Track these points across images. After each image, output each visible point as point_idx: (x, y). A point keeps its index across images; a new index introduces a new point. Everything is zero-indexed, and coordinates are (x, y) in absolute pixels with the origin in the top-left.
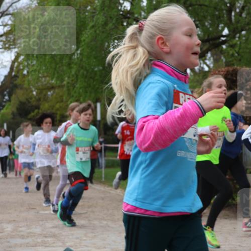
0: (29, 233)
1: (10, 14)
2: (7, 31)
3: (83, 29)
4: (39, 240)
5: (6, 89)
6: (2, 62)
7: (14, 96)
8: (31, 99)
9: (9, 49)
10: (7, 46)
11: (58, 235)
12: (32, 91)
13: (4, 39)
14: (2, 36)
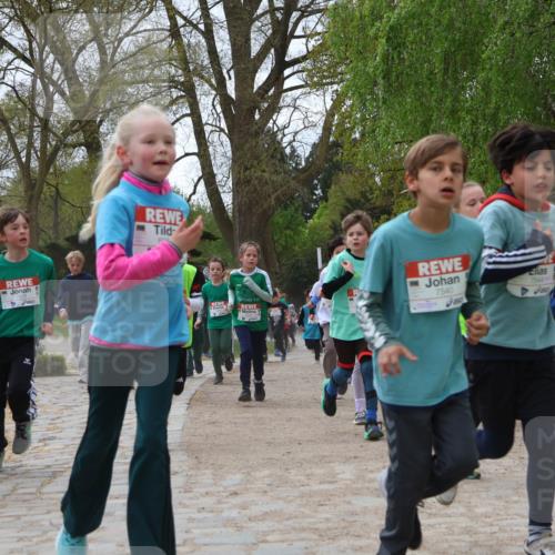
2: (314, 47)
6: (306, 117)
7: (333, 189)
8: (371, 191)
9: (319, 85)
10: (316, 79)
12: (373, 176)
13: (310, 67)
14: (304, 58)
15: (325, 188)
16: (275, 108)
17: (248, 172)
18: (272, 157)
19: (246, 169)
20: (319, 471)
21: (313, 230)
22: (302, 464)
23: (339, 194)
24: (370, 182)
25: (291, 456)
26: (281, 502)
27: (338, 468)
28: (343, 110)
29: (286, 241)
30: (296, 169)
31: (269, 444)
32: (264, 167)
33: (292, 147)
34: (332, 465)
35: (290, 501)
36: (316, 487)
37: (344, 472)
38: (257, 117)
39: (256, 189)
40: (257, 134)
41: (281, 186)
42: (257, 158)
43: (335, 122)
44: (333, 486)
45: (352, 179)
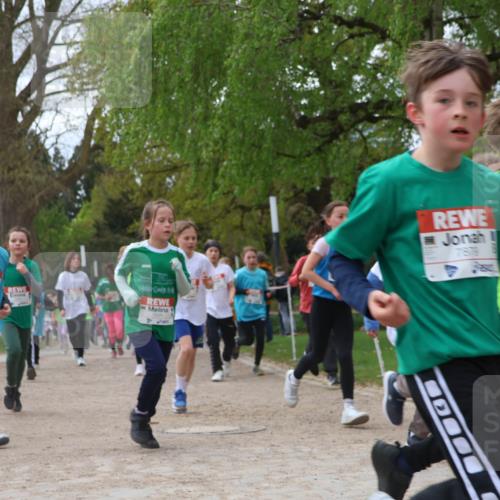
0: (148, 476)
3: (227, 43)
4: (171, 491)
5: (80, 175)
6: (68, 120)
7: (96, 189)
8: (132, 192)
11: (210, 479)
12: (133, 177)
15: (88, 189)
16: (36, 111)
17: (11, 173)
18: (36, 158)
19: (10, 169)
20: (78, 465)
21: (77, 229)
22: (62, 458)
23: (101, 194)
24: (130, 183)
25: (51, 450)
27: (97, 460)
28: (103, 115)
29: (50, 240)
30: (60, 170)
31: (30, 439)
32: (27, 168)
33: (56, 149)
34: (91, 458)
35: (49, 496)
36: (75, 481)
37: (102, 465)
38: (20, 119)
39: (20, 190)
40: (20, 136)
41: (45, 186)
42: (20, 158)
43: (96, 126)
44: (92, 479)
45: (113, 180)
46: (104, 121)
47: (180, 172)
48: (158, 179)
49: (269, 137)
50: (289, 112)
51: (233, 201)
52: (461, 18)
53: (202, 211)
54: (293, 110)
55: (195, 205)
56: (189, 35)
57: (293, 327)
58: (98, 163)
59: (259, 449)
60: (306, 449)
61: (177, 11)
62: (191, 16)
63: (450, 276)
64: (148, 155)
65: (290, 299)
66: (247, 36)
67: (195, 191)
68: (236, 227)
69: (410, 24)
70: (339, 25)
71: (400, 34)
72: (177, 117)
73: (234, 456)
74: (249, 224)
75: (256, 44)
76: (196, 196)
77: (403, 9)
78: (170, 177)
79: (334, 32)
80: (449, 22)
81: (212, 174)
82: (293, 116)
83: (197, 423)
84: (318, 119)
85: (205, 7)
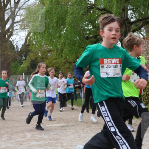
0: (41, 138)
1: (24, 9)
2: (22, 18)
3: (66, 15)
4: (47, 142)
5: (23, 53)
6: (20, 37)
7: (28, 57)
8: (38, 58)
9: (24, 29)
10: (23, 27)
11: (58, 139)
12: (39, 53)
13: (21, 24)
14: (19, 21)
15: (26, 57)
16: (11, 35)
17: (4, 52)
18: (11, 48)
19: (3, 51)
20: (21, 135)
21: (22, 68)
22: (16, 133)
23: (29, 58)
24: (38, 55)
25: (13, 131)
26: (10, 144)
27: (26, 134)
28: (30, 36)
29: (14, 71)
30: (17, 51)
31: (7, 127)
32: (8, 51)
33: (17, 45)
34: (25, 133)
35: (12, 144)
36: (20, 139)
37: (28, 135)
38: (7, 37)
39: (6, 57)
40: (6, 42)
41: (13, 56)
42: (6, 48)
43: (28, 39)
44: (25, 139)
45: (33, 54)
46: (30, 37)
47: (52, 52)
48: (45, 54)
49: (77, 42)
50: (83, 35)
51: (67, 60)
52: (133, 9)
53: (58, 63)
54: (84, 35)
55: (56, 61)
56: (55, 13)
57: (83, 96)
58: (29, 50)
59: (72, 131)
60: (86, 131)
61: (52, 6)
62: (56, 7)
63: (108, 76)
64: (43, 47)
65: (82, 88)
66: (72, 13)
67: (56, 58)
68: (67, 68)
69: (119, 10)
70: (98, 10)
71: (116, 13)
72: (51, 36)
73: (65, 133)
74: (71, 67)
75: (75, 16)
76: (56, 59)
77: (117, 6)
78: (49, 54)
79: (97, 12)
80: (130, 9)
81: (61, 53)
82: (85, 37)
83: (55, 123)
84: (92, 37)
85: (60, 5)
